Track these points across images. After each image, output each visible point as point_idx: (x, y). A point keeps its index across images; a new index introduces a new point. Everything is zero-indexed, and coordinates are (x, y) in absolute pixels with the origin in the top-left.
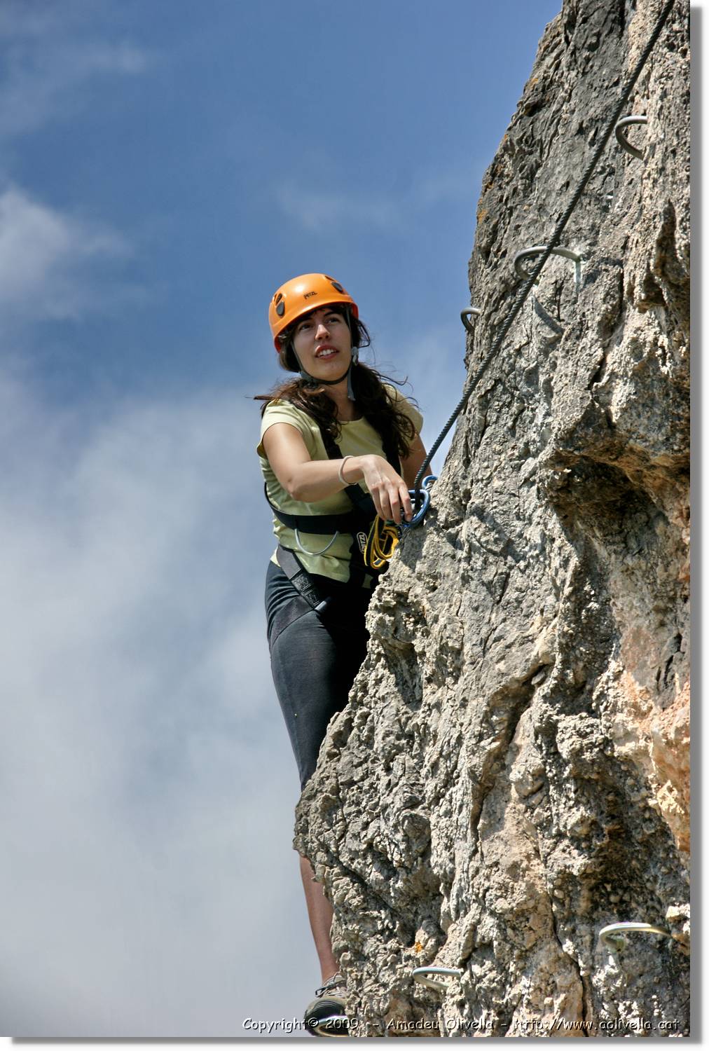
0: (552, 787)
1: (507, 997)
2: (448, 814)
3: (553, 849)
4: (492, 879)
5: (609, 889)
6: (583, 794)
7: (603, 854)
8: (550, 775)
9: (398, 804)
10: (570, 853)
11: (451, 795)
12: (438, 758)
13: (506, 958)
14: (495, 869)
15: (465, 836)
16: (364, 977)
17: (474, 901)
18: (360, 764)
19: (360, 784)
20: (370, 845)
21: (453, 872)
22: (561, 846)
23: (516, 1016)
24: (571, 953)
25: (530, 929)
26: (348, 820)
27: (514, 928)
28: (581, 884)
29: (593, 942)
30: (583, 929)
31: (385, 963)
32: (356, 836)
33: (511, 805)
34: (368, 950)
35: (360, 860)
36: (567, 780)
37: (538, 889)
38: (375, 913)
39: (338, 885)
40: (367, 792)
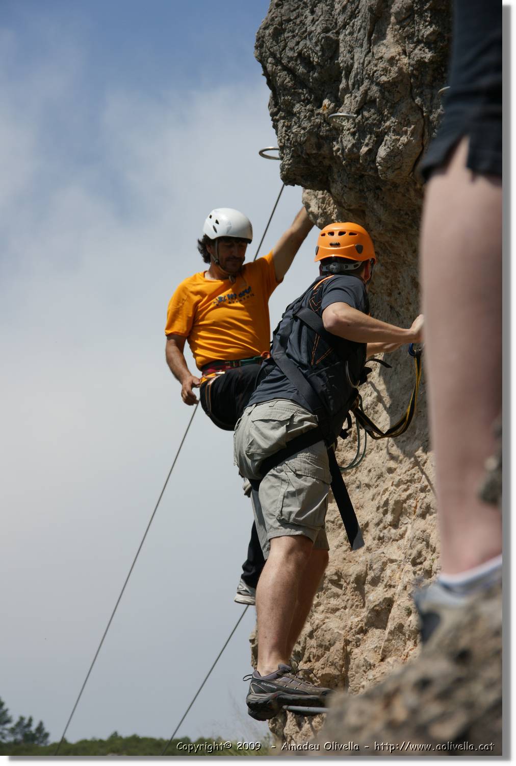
0: (416, 16)
1: (382, 128)
2: (351, 33)
3: (414, 49)
4: (378, 66)
5: (443, 70)
6: (435, 18)
7: (442, 51)
8: (416, 8)
9: (319, 30)
10: (424, 51)
11: (354, 24)
12: (347, 3)
13: (383, 107)
14: (380, 60)
15: (361, 46)
16: (292, 124)
17: (367, 78)
18: (294, 10)
19: (294, 21)
20: (300, 54)
21: (352, 65)
22: (419, 48)
23: (386, 137)
24: (419, 104)
25: (398, 92)
26: (287, 41)
27: (389, 92)
28: (428, 67)
29: (432, 99)
30: (427, 92)
31: (305, 117)
32: (292, 49)
33: (390, 26)
34: (295, 110)
35: (293, 62)
36: (426, 11)
37: (405, 70)
38: (300, 91)
39: (280, 75)
40: (298, 25)
